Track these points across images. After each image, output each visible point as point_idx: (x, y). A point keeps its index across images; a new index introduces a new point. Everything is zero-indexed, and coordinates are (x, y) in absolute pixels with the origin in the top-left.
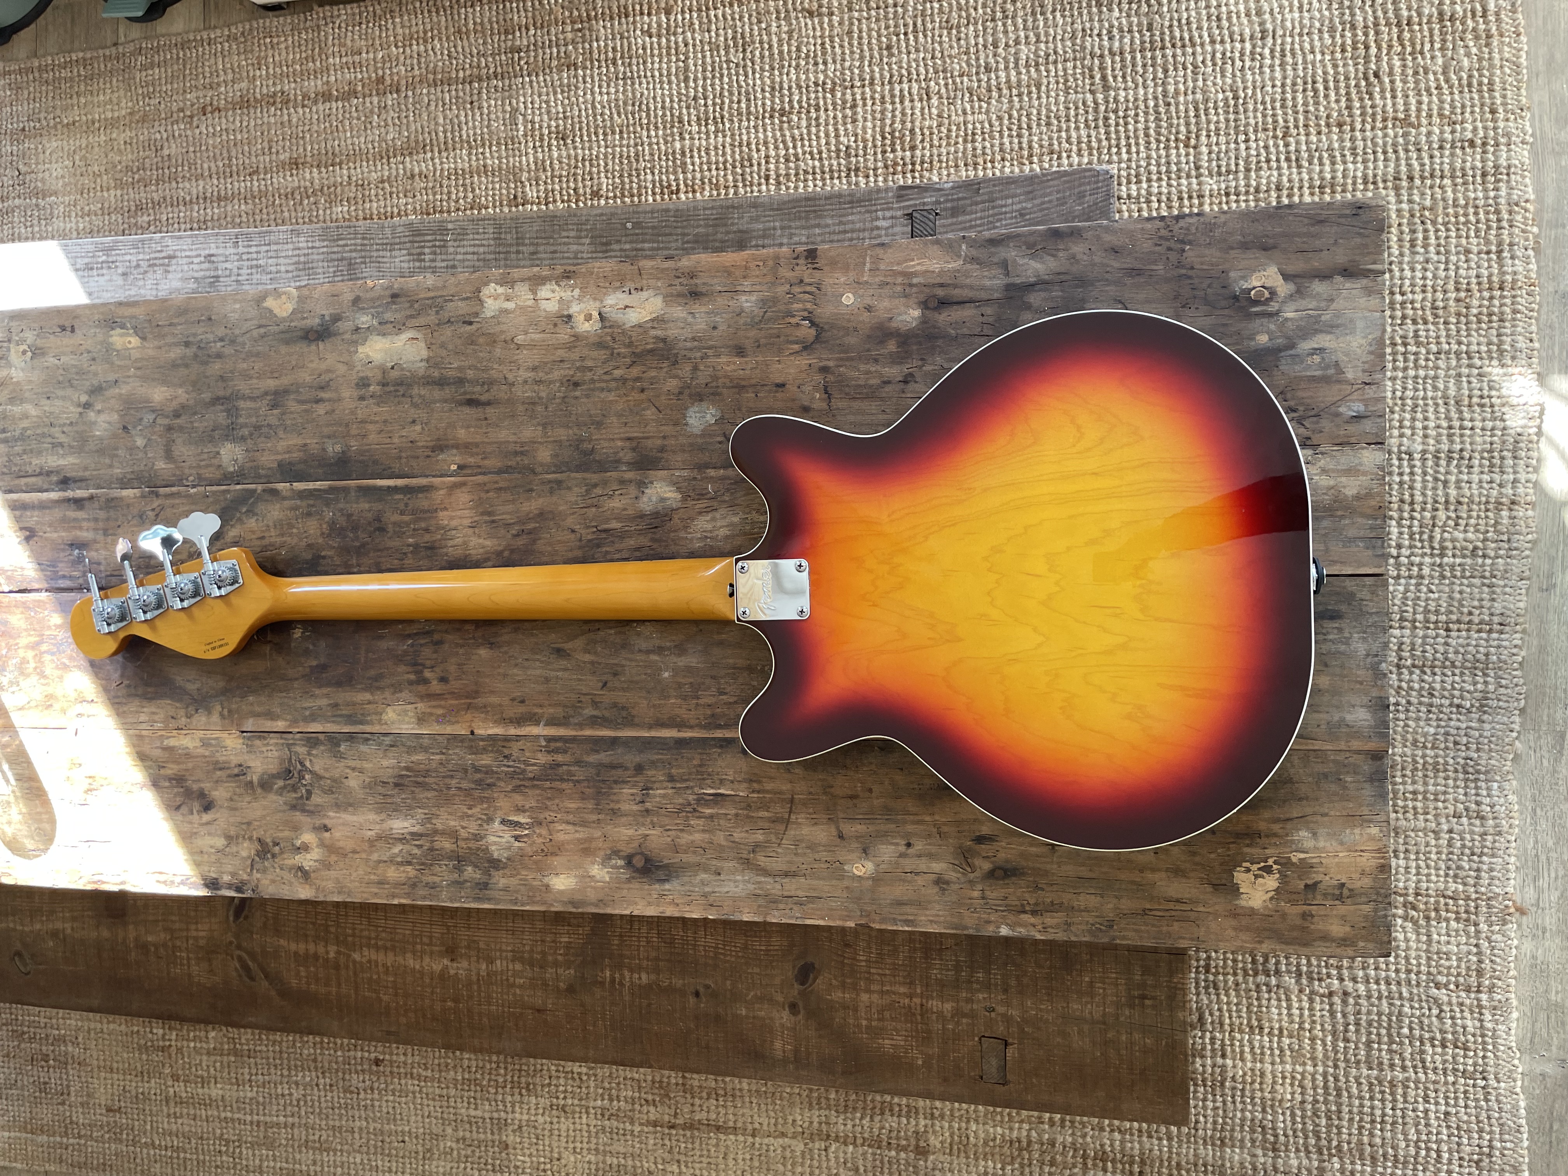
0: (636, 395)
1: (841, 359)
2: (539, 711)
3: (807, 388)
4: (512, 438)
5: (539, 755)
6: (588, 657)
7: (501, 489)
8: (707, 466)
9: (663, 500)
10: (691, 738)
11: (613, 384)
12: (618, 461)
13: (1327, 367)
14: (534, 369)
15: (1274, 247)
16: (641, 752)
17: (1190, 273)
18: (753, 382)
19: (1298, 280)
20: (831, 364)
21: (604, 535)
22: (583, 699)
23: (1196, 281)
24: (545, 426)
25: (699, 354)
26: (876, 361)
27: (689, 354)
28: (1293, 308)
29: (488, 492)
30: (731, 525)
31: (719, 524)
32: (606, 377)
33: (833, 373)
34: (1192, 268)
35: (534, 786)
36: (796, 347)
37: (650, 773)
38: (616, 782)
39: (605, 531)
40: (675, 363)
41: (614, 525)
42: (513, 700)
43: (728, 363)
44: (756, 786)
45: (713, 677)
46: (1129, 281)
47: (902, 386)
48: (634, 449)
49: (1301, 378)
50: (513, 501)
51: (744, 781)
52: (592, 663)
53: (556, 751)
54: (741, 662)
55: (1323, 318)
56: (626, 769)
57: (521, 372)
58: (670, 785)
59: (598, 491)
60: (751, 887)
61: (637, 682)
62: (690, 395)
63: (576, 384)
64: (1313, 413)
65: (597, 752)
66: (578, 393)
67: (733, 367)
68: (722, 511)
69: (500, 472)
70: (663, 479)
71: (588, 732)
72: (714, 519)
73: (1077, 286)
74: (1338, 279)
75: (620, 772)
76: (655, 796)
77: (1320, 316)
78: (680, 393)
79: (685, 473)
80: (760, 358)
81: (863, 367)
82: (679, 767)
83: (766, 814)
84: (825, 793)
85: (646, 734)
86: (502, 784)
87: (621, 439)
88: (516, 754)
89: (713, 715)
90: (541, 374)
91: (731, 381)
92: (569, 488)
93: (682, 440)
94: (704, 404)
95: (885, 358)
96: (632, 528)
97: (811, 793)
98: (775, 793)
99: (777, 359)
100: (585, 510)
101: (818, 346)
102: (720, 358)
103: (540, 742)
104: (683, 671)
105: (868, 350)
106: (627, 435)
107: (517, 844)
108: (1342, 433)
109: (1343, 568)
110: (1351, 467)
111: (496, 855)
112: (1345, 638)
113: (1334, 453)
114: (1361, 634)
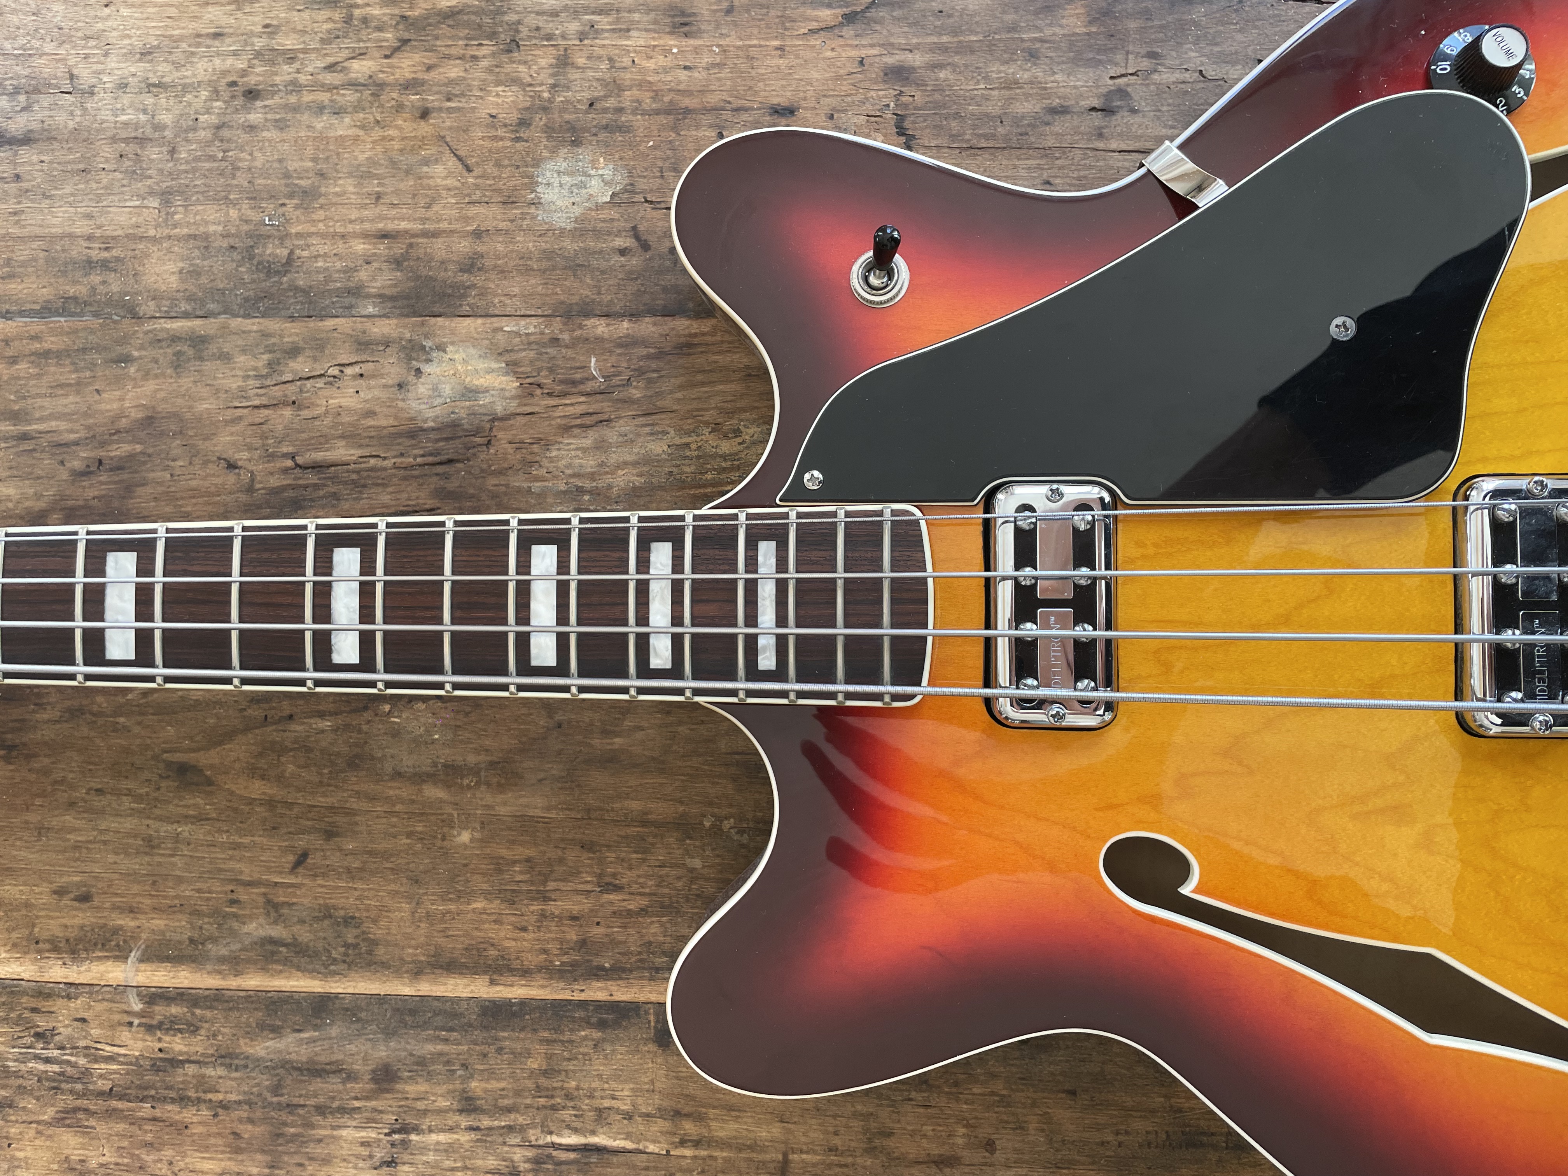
0: (405, 125)
1: (943, 49)
2: (127, 922)
4: (81, 227)
5: (125, 1036)
6: (258, 789)
7: (46, 354)
8: (586, 310)
9: (470, 393)
10: (523, 1003)
11: (349, 96)
12: (356, 292)
14: (146, 54)
16: (389, 1033)
18: (713, 99)
20: (916, 59)
21: (312, 478)
22: (242, 895)
24: (166, 197)
25: (573, 27)
26: (1033, 55)
27: (549, 26)
29: (13, 360)
30: (647, 460)
31: (614, 458)
32: (329, 78)
33: (920, 84)
35: (111, 1114)
36: (827, 15)
37: (412, 1089)
38: (321, 1110)
39: (316, 467)
40: (513, 45)
41: (341, 452)
42: (60, 892)
43: (650, 51)
44: (689, 1127)
45: (587, 846)
47: (1097, 119)
48: (397, 263)
50: (79, 386)
51: (660, 1113)
52: (270, 803)
53: (170, 1026)
54: (661, 809)
56: (351, 1077)
57: (112, 63)
58: (464, 1121)
59: (301, 365)
61: (386, 855)
62: (549, 130)
63: (252, 94)
65: (276, 1031)
66: (255, 117)
67: (661, 61)
68: (623, 426)
69: (46, 311)
70: (471, 340)
71: (253, 981)
72: (601, 446)
75: (334, 1084)
76: (424, 1149)
78: (523, 123)
79: (529, 327)
80: (732, 41)
81: (997, 70)
82: (491, 1074)
84: (871, 1151)
85: (406, 990)
86: (30, 1103)
87: (365, 236)
88: (65, 1030)
89: (583, 943)
90: (163, 68)
91: (656, 95)
92: (225, 357)
93: (526, 243)
94: (585, 154)
95: (1057, 49)
96: (388, 463)
97: (833, 1150)
98: (740, 1148)
99: (776, 43)
100: (265, 412)
101: (882, 13)
102: (628, 38)
103: (128, 1003)
104: (510, 829)
105: (1013, 28)
106: (381, 226)
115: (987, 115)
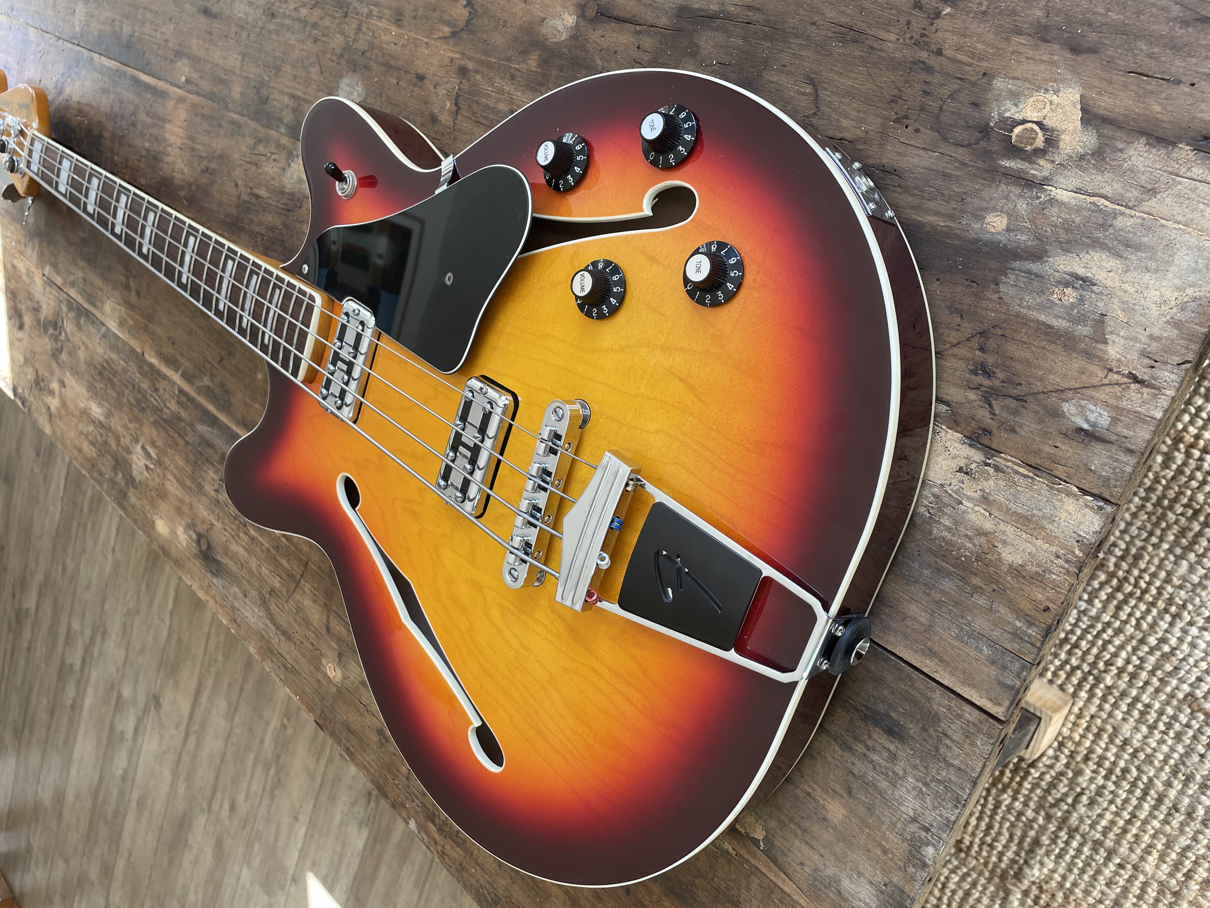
0: (309, 44)
1: (482, 62)
2: (181, 359)
3: (442, 91)
4: (221, 62)
5: (173, 402)
7: (204, 115)
9: (298, 181)
11: (297, 25)
12: (281, 120)
13: (1081, 319)
15: (1093, 50)
17: (933, 61)
18: (400, 63)
19: (1108, 130)
20: (471, 65)
21: (254, 200)
22: (206, 366)
23: (936, 79)
24: (243, 56)
25: (366, 11)
26: (513, 77)
28: (1075, 183)
29: (197, 115)
32: (294, 14)
33: (469, 80)
34: (939, 52)
35: (164, 428)
36: (447, 30)
38: (207, 460)
39: (257, 196)
40: (346, 15)
41: (263, 193)
42: (169, 338)
46: (837, 48)
49: (1024, 321)
50: (209, 133)
53: (182, 404)
55: (1119, 222)
56: (216, 452)
59: (261, 148)
60: (261, 626)
61: (240, 371)
62: (348, 61)
64: (1016, 392)
66: (272, 27)
67: (388, 37)
69: (207, 96)
71: (202, 400)
73: (766, 37)
74: (1185, 151)
75: (212, 452)
77: (1115, 215)
78: (341, 56)
80: (412, 34)
81: (498, 82)
83: (286, 565)
84: (329, 576)
86: (149, 413)
87: (289, 95)
91: (383, 55)
92: (244, 136)
94: (356, 78)
95: (522, 77)
96: (274, 203)
97: (320, 568)
98: (297, 549)
99: (426, 40)
100: (249, 165)
101: (464, 35)
102: (380, 22)
103: (176, 390)
105: (509, 60)
106: (293, 91)
107: (146, 473)
108: (1047, 449)
109: (940, 669)
110: (1033, 515)
111: (135, 473)
112: (894, 772)
113: (1016, 477)
114: (920, 785)
115: (488, 106)
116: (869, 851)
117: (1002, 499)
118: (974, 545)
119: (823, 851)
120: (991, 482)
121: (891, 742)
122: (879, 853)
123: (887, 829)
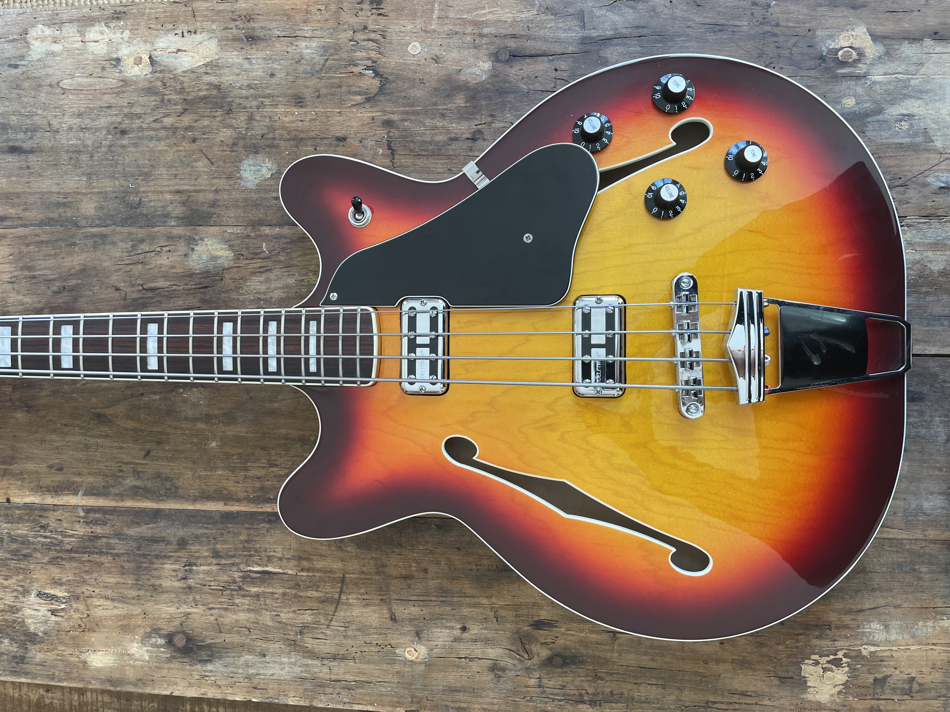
0: (186, 145)
1: (406, 113)
2: (78, 479)
3: (370, 143)
4: (55, 189)
5: (77, 526)
6: (130, 424)
7: (42, 242)
8: (261, 223)
9: (214, 258)
10: (238, 513)
11: (163, 133)
12: (167, 216)
13: (916, 135)
14: (80, 115)
15: (864, 6)
16: (184, 525)
17: (776, 30)
18: (312, 134)
19: (887, 42)
20: (395, 117)
21: (150, 294)
22: (124, 468)
23: (781, 39)
24: (89, 176)
25: (255, 103)
26: (443, 116)
27: (244, 103)
28: (882, 70)
29: (28, 245)
30: (287, 286)
31: (273, 286)
32: (155, 125)
33: (397, 128)
34: (778, 25)
35: (71, 559)
36: (359, 98)
37: (194, 548)
38: (157, 557)
39: (152, 289)
40: (229, 112)
41: (161, 283)
42: (50, 467)
43: (286, 114)
44: (305, 564)
45: (263, 448)
46: (711, 37)
47: (469, 143)
48: (184, 203)
49: (889, 146)
50: (55, 256)
51: (294, 558)
52: (135, 430)
53: (95, 522)
54: (293, 433)
55: (912, 83)
56: (169, 543)
57: (66, 119)
58: (215, 561)
59: (145, 247)
60: (297, 670)
61: (181, 452)
62: (245, 147)
63: (124, 132)
64: (900, 182)
65: (138, 524)
66: (125, 142)
67: (291, 118)
68: (277, 272)
69: (41, 224)
70: (214, 236)
71: (129, 504)
72: (268, 280)
74: (928, 42)
75: (162, 546)
76: (198, 573)
77: (909, 80)
78: (234, 144)
79: (238, 230)
80: (320, 109)
81: (428, 122)
82: (225, 542)
83: (315, 594)
84: (378, 573)
85: (190, 507)
86: (39, 555)
87: (171, 192)
88: (53, 525)
89: (262, 488)
90: (87, 121)
91: (289, 132)
92: (114, 243)
93: (236, 195)
94: (260, 157)
95: (452, 113)
96: (181, 288)
97: (363, 573)
98: (326, 572)
99: (338, 110)
100: (131, 266)
101: (381, 98)
102: (277, 108)
103: (78, 513)
104: (232, 441)
105: (435, 104)
106: (177, 188)
107: (53, 618)
108: (930, 204)
109: (926, 347)
110: (938, 240)
111: (32, 628)
112: (925, 421)
113: (920, 225)
114: (943, 418)
115: (425, 141)
116: (931, 476)
117: (919, 240)
118: (915, 271)
119: (904, 496)
120: (908, 234)
121: (916, 405)
122: (938, 473)
123: (936, 456)
